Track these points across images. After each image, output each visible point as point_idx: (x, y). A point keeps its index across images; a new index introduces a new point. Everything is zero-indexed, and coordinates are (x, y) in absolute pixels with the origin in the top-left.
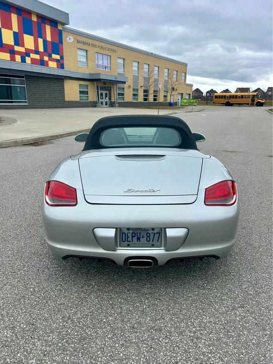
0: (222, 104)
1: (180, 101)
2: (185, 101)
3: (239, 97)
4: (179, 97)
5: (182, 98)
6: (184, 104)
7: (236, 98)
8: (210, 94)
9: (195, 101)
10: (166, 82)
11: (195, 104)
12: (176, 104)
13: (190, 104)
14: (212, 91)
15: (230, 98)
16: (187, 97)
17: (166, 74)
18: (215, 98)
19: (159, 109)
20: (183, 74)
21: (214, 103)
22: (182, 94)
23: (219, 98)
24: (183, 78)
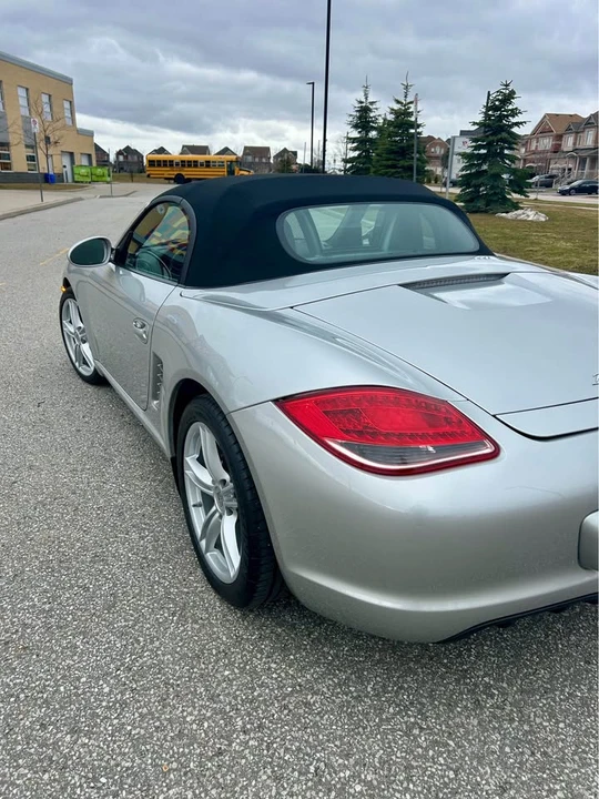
0: (166, 179)
1: (68, 169)
2: (83, 171)
3: (202, 165)
4: (66, 161)
5: (73, 162)
6: (81, 179)
7: (196, 166)
8: (126, 157)
9: (106, 172)
10: (26, 120)
11: (108, 179)
12: (60, 177)
13: (94, 178)
14: (128, 151)
15: (183, 166)
16: (85, 162)
17: (23, 102)
18: (150, 165)
19: (41, 189)
20: (67, 105)
21: (149, 176)
22: (72, 154)
23: (159, 165)
24: (68, 114)
